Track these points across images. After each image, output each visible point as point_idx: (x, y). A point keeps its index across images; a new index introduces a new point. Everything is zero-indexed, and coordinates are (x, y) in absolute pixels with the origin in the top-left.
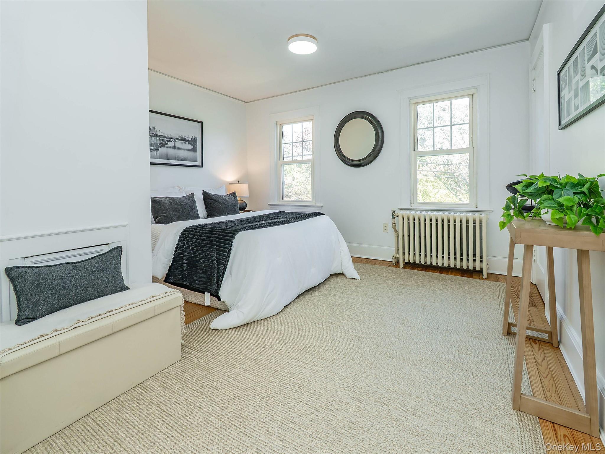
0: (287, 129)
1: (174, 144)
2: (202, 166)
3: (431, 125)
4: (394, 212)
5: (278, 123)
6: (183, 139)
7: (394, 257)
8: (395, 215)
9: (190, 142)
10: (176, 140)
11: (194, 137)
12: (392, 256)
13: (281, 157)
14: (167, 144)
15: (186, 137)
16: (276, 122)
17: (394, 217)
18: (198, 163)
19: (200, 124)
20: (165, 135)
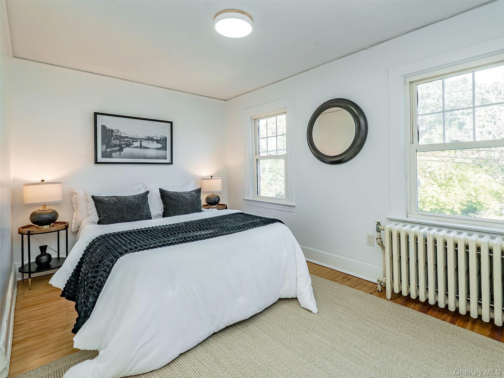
0: (262, 123)
1: (141, 144)
2: (171, 163)
3: (440, 110)
4: (379, 223)
5: (253, 118)
6: (150, 139)
7: (379, 281)
8: (380, 227)
9: (158, 141)
10: (143, 140)
11: (163, 136)
12: (377, 279)
13: (257, 152)
14: (132, 144)
15: (154, 137)
16: (252, 117)
17: (378, 230)
18: (168, 161)
19: (170, 124)
20: (130, 136)
